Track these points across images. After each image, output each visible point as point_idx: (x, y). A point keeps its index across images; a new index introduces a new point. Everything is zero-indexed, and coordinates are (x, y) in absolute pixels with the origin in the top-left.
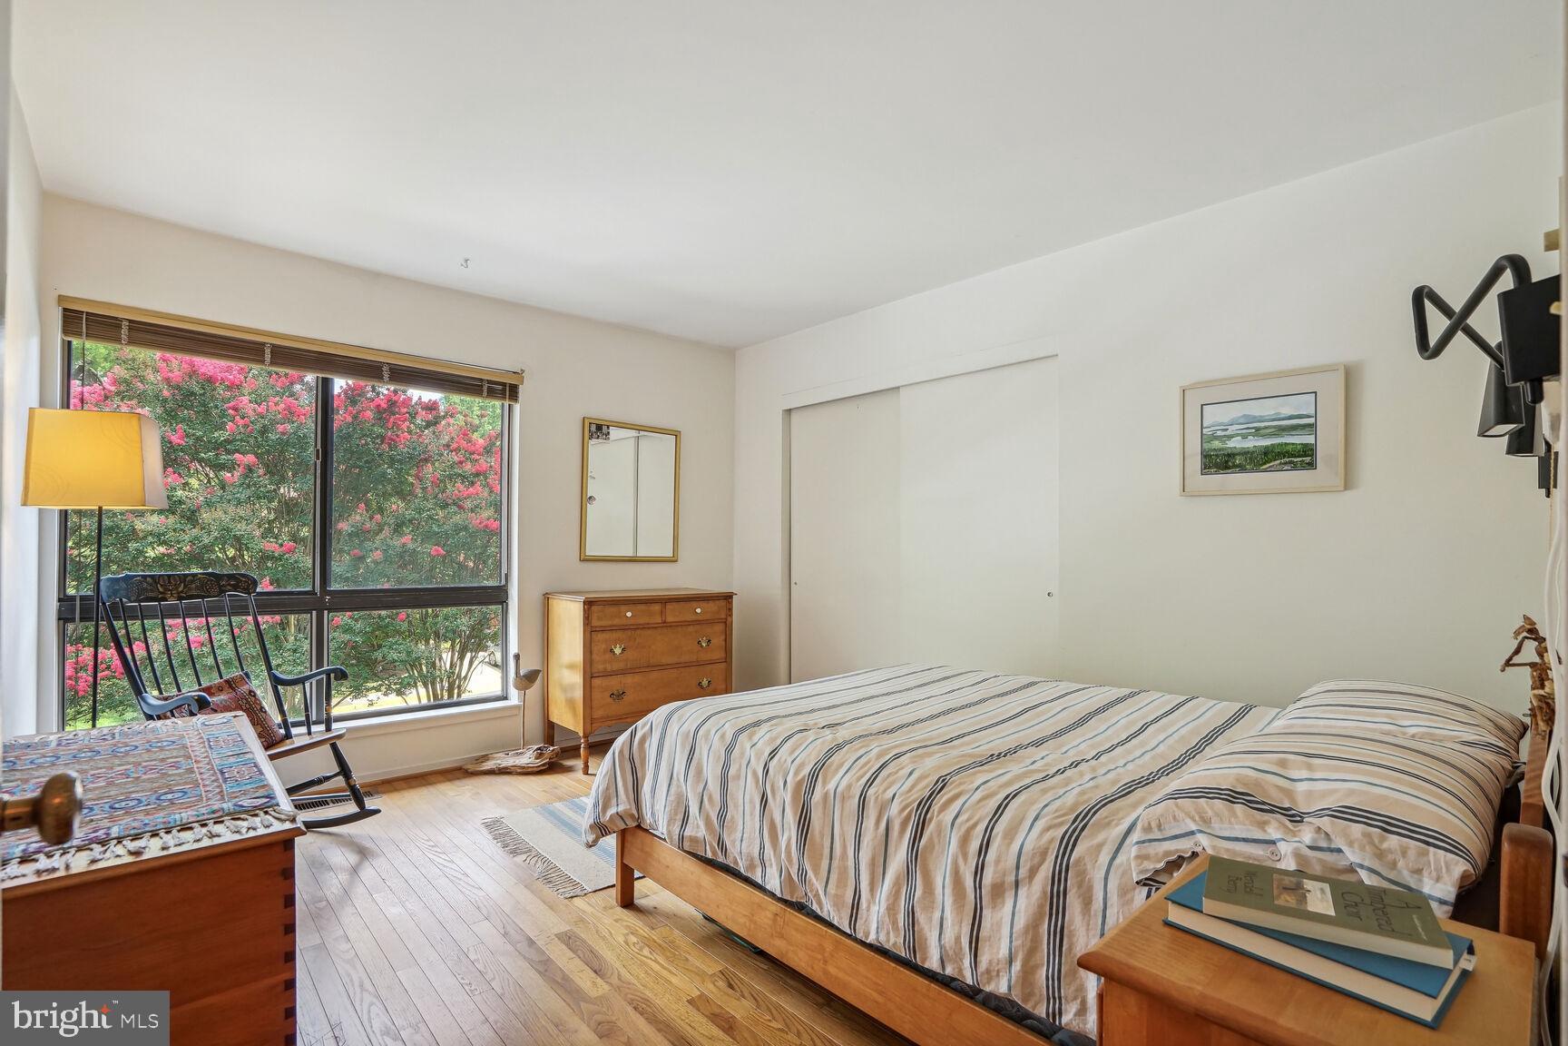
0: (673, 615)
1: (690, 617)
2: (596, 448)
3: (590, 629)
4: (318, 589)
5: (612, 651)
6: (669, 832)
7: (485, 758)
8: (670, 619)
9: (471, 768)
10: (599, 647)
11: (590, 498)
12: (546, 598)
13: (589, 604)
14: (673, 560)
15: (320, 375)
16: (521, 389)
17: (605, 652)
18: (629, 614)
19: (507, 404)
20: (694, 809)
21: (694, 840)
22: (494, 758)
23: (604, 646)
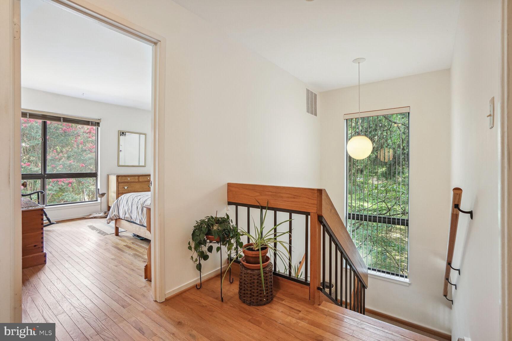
0: (141, 179)
1: (146, 180)
2: (122, 138)
3: (118, 182)
4: (43, 173)
5: (124, 188)
6: (122, 217)
7: (90, 215)
8: (140, 180)
9: (87, 217)
10: (120, 187)
11: (121, 151)
12: (108, 176)
13: (118, 177)
14: (144, 166)
15: (43, 121)
16: (100, 123)
17: (122, 188)
18: (129, 179)
19: (97, 127)
20: (127, 212)
21: (127, 217)
22: (93, 215)
23: (122, 187)
